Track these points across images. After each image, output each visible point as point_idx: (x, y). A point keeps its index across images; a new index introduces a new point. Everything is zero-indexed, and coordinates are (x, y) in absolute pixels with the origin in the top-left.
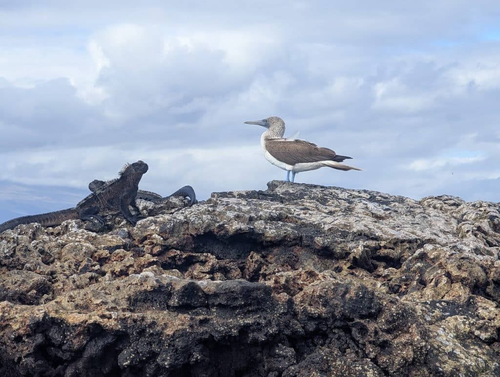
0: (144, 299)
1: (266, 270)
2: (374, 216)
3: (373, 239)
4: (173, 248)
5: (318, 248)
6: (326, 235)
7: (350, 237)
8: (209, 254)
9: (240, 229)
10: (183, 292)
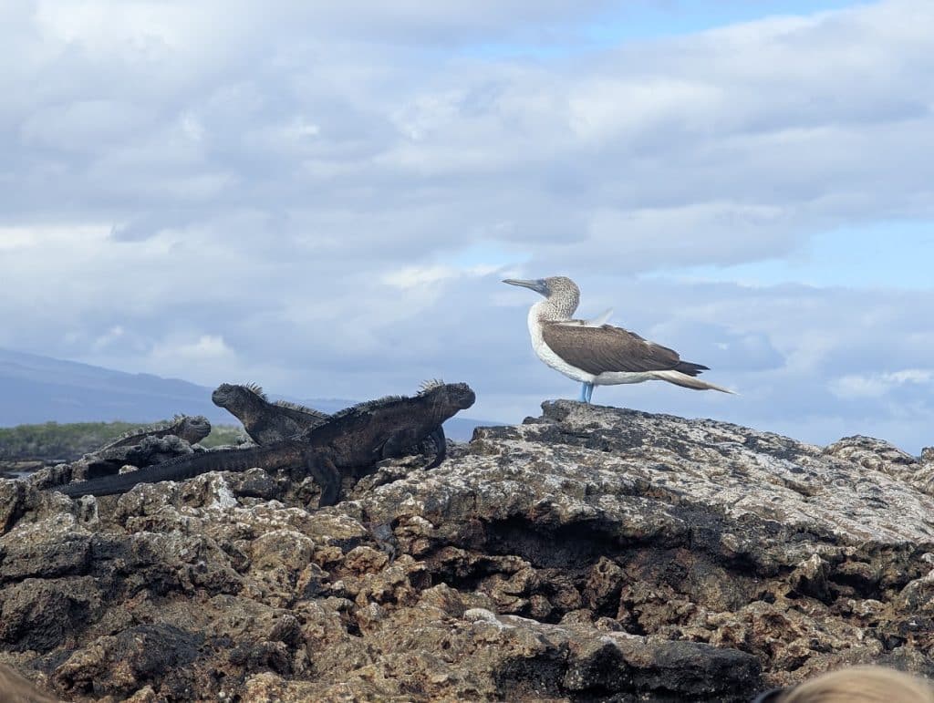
0: (518, 674)
1: (632, 594)
2: (788, 485)
3: (826, 540)
4: (450, 544)
5: (728, 554)
6: (737, 530)
7: (784, 535)
8: (518, 558)
9: (583, 513)
10: (594, 663)
